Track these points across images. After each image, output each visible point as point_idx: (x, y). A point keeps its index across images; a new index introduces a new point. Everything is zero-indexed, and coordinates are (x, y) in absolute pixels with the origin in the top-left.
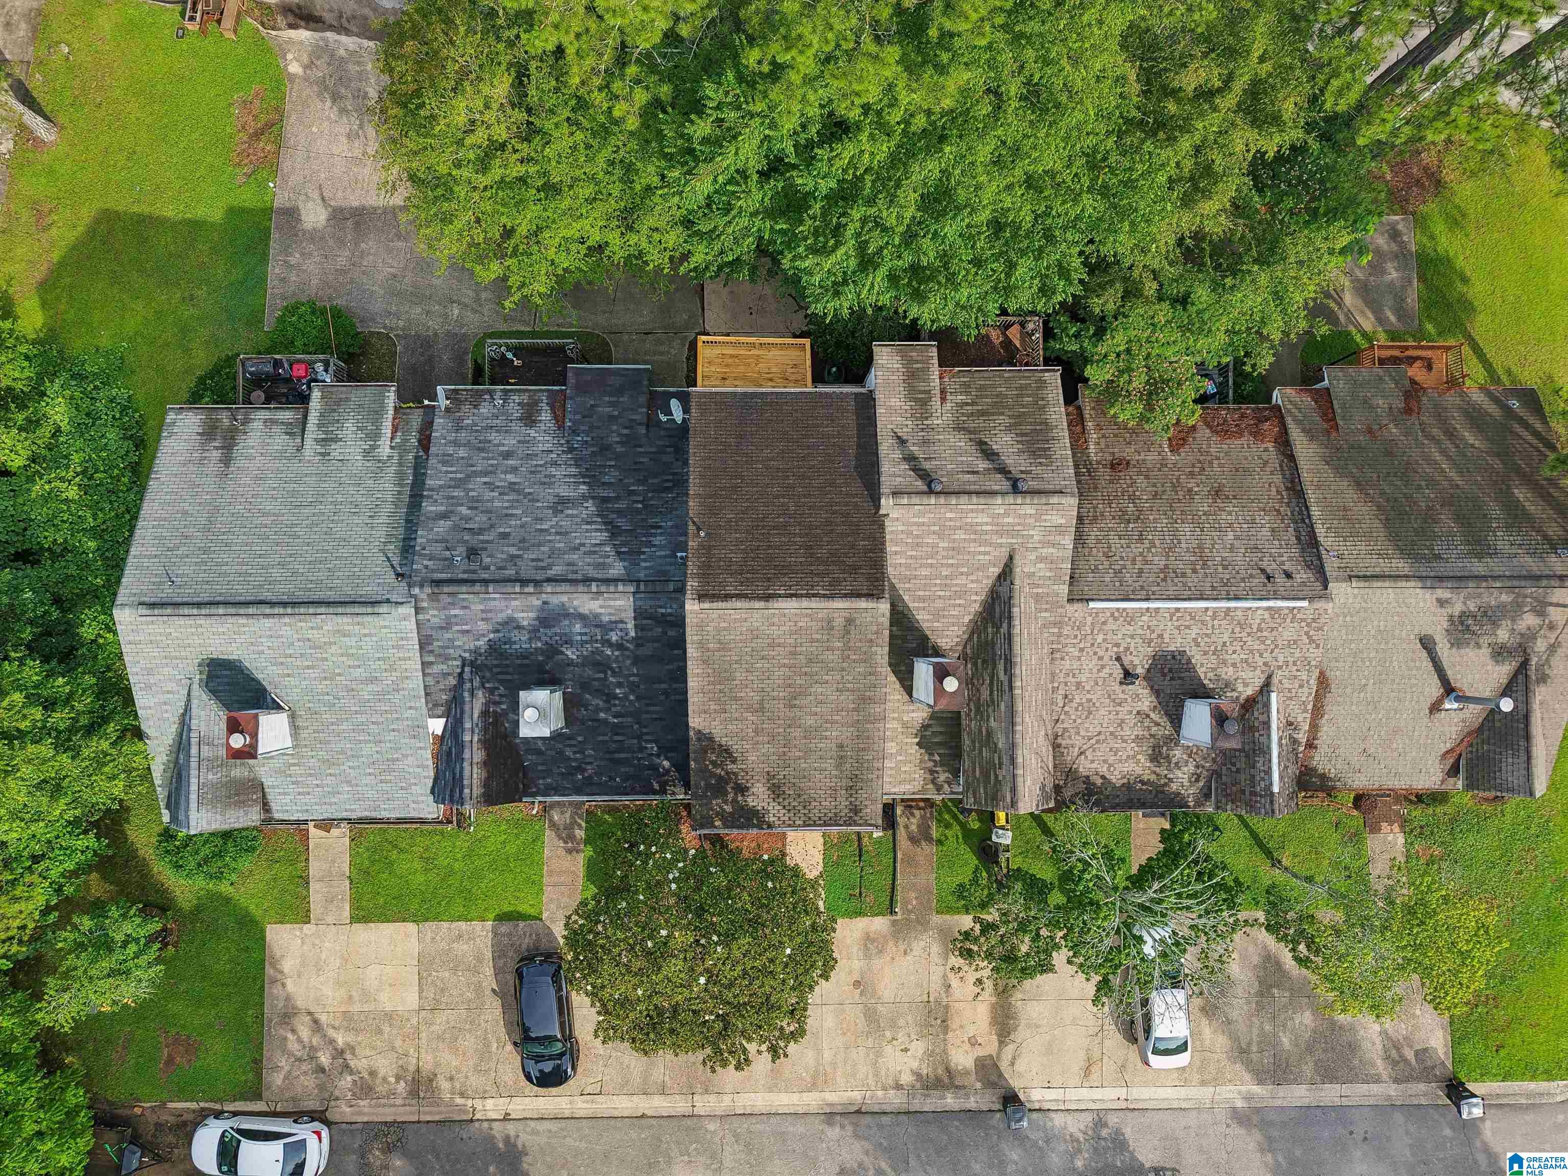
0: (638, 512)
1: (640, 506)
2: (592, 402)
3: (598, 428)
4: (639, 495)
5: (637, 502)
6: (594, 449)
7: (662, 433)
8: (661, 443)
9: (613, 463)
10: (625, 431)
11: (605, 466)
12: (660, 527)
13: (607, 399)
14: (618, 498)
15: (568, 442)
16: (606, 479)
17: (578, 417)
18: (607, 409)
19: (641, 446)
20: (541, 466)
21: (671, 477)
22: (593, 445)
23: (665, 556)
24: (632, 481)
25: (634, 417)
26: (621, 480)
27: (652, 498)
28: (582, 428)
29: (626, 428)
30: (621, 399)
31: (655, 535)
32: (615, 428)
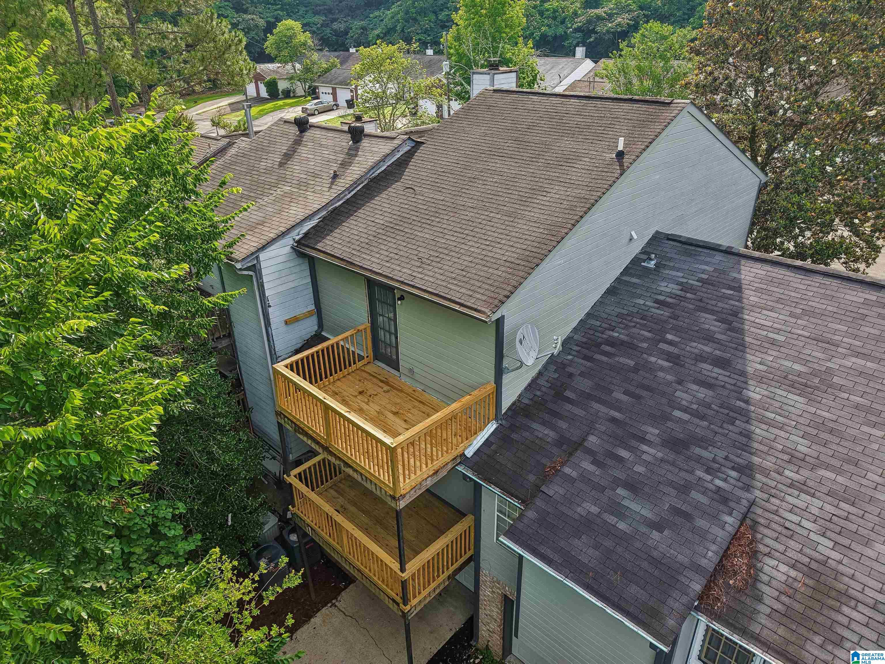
0: (676, 330)
1: (669, 337)
2: (655, 534)
3: (671, 484)
4: (663, 352)
5: (670, 343)
6: (698, 451)
7: (563, 425)
8: (577, 411)
9: (677, 413)
10: (624, 453)
11: (696, 414)
12: (657, 301)
13: (622, 525)
14: (701, 358)
15: (748, 488)
16: (702, 393)
17: (701, 523)
18: (634, 506)
19: (613, 420)
20: (828, 467)
21: (598, 357)
22: (699, 459)
23: (673, 268)
24: (661, 374)
25: (591, 468)
26: (680, 382)
27: (646, 340)
28: (704, 500)
29: (620, 460)
30: (594, 510)
31: (671, 295)
32: (640, 469)
